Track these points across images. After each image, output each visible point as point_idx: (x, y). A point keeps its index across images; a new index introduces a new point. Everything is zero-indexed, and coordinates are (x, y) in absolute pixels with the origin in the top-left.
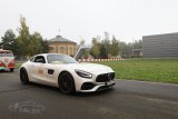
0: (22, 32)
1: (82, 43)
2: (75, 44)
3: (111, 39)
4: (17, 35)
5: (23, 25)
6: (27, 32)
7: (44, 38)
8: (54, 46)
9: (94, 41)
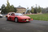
0: (7, 5)
1: (28, 8)
2: (25, 8)
3: (38, 7)
4: (6, 6)
5: (8, 2)
6: (9, 5)
7: (15, 7)
8: (18, 9)
9: (32, 7)
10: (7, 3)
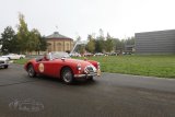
1: (79, 39)
5: (22, 22)
6: (26, 29)
7: (42, 35)
10: (19, 23)
